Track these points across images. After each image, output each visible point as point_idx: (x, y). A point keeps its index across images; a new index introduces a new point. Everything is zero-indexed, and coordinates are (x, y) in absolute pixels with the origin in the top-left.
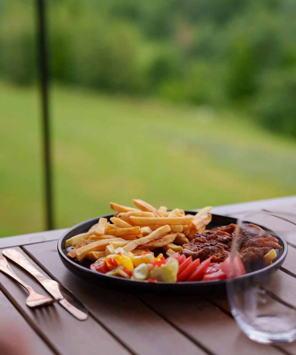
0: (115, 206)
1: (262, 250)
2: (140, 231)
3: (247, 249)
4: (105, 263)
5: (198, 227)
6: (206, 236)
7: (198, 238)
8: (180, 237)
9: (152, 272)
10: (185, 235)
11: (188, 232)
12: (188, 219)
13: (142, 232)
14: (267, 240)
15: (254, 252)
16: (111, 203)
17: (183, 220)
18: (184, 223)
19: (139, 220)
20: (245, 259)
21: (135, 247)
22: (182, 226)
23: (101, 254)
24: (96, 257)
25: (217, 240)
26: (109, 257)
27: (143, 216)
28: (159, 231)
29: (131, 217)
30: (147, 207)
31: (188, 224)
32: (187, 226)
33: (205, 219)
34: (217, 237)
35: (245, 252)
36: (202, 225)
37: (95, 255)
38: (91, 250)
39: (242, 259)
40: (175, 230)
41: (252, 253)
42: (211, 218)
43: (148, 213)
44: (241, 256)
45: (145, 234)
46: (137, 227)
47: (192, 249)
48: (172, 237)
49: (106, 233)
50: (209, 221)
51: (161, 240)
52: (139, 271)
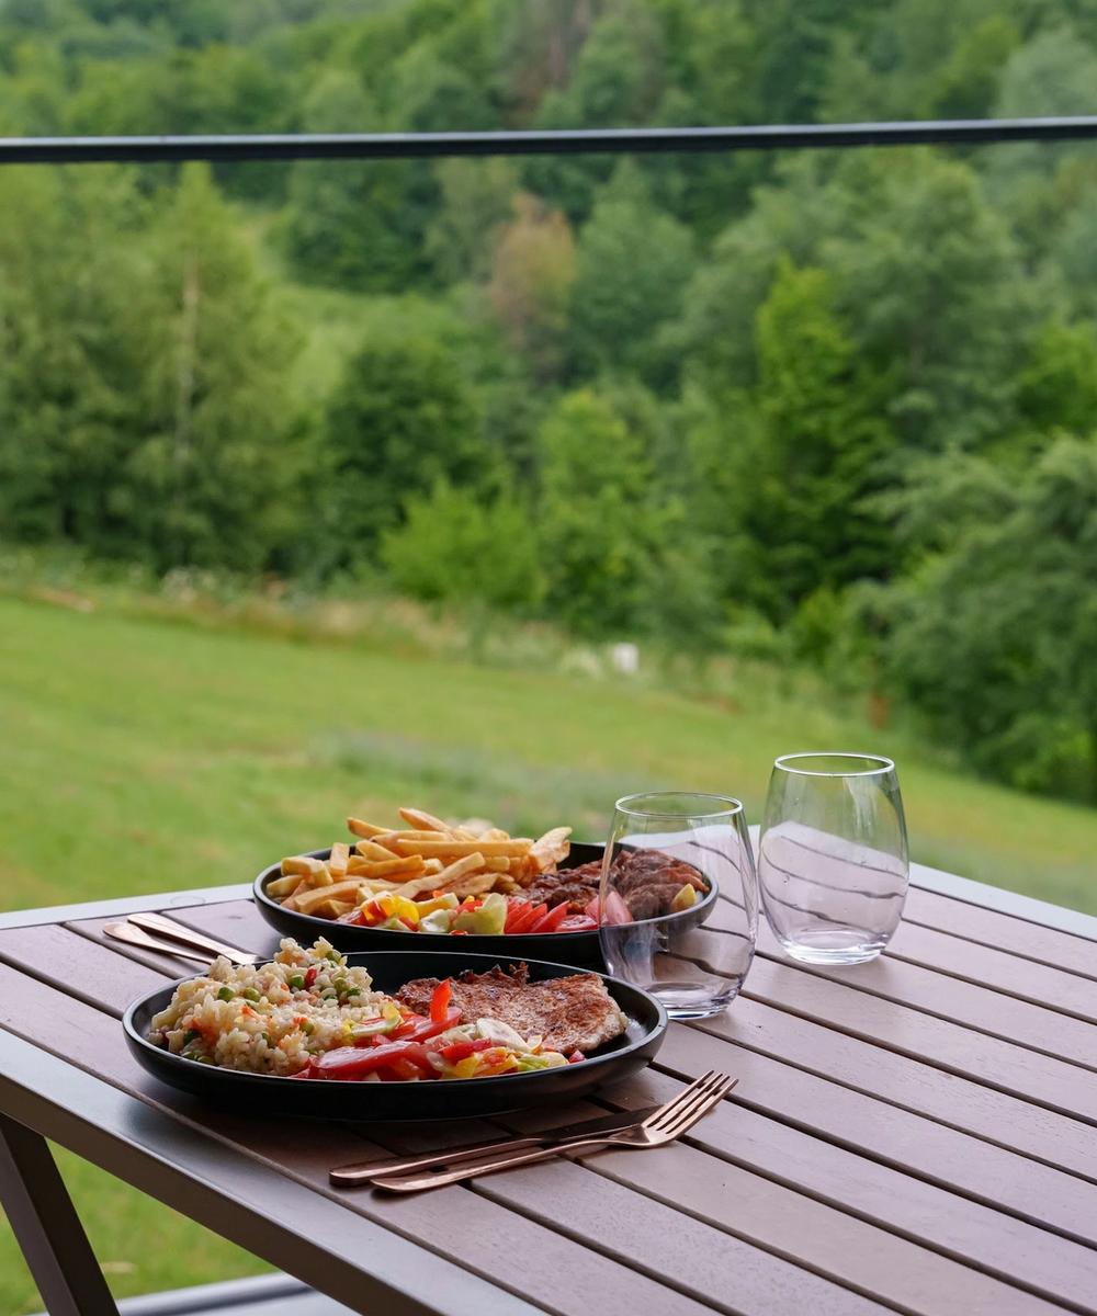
0: (360, 825)
1: (669, 888)
2: (421, 865)
3: (639, 890)
4: (362, 914)
5: (542, 863)
6: (559, 877)
7: (542, 881)
8: (505, 882)
9: (455, 922)
10: (515, 878)
11: (520, 874)
12: (520, 846)
13: (427, 867)
14: (678, 871)
15: (653, 892)
16: (351, 818)
17: (509, 846)
18: (512, 852)
19: (417, 845)
20: (634, 908)
21: (414, 893)
22: (508, 860)
23: (346, 908)
24: (337, 911)
25: (583, 883)
26: (364, 904)
27: (424, 838)
28: (462, 864)
29: (400, 841)
30: (430, 823)
31: (522, 856)
32: (518, 859)
33: (557, 850)
34: (581, 878)
35: (636, 893)
36: (550, 861)
37: (334, 908)
38: (326, 898)
39: (628, 907)
40: (493, 867)
41: (650, 895)
42: (568, 848)
43: (435, 833)
44: (627, 903)
45: (432, 872)
46: (415, 856)
47: (532, 897)
48: (488, 880)
49: (351, 873)
50: (564, 855)
51: (467, 883)
52: (431, 921)
